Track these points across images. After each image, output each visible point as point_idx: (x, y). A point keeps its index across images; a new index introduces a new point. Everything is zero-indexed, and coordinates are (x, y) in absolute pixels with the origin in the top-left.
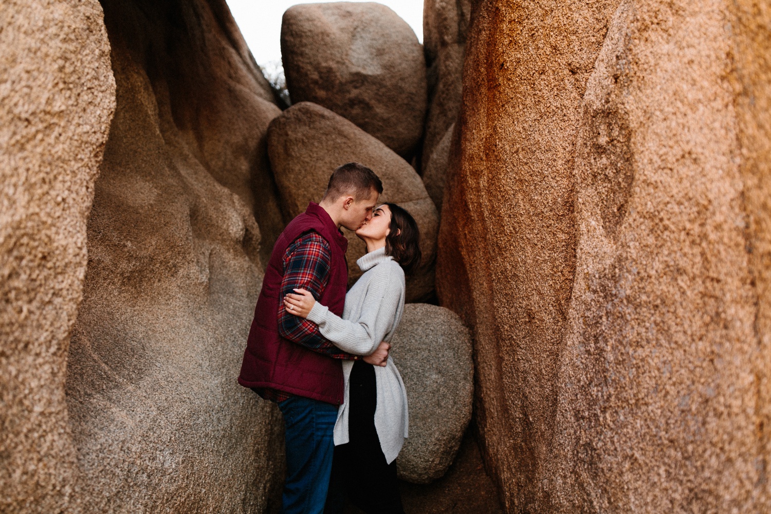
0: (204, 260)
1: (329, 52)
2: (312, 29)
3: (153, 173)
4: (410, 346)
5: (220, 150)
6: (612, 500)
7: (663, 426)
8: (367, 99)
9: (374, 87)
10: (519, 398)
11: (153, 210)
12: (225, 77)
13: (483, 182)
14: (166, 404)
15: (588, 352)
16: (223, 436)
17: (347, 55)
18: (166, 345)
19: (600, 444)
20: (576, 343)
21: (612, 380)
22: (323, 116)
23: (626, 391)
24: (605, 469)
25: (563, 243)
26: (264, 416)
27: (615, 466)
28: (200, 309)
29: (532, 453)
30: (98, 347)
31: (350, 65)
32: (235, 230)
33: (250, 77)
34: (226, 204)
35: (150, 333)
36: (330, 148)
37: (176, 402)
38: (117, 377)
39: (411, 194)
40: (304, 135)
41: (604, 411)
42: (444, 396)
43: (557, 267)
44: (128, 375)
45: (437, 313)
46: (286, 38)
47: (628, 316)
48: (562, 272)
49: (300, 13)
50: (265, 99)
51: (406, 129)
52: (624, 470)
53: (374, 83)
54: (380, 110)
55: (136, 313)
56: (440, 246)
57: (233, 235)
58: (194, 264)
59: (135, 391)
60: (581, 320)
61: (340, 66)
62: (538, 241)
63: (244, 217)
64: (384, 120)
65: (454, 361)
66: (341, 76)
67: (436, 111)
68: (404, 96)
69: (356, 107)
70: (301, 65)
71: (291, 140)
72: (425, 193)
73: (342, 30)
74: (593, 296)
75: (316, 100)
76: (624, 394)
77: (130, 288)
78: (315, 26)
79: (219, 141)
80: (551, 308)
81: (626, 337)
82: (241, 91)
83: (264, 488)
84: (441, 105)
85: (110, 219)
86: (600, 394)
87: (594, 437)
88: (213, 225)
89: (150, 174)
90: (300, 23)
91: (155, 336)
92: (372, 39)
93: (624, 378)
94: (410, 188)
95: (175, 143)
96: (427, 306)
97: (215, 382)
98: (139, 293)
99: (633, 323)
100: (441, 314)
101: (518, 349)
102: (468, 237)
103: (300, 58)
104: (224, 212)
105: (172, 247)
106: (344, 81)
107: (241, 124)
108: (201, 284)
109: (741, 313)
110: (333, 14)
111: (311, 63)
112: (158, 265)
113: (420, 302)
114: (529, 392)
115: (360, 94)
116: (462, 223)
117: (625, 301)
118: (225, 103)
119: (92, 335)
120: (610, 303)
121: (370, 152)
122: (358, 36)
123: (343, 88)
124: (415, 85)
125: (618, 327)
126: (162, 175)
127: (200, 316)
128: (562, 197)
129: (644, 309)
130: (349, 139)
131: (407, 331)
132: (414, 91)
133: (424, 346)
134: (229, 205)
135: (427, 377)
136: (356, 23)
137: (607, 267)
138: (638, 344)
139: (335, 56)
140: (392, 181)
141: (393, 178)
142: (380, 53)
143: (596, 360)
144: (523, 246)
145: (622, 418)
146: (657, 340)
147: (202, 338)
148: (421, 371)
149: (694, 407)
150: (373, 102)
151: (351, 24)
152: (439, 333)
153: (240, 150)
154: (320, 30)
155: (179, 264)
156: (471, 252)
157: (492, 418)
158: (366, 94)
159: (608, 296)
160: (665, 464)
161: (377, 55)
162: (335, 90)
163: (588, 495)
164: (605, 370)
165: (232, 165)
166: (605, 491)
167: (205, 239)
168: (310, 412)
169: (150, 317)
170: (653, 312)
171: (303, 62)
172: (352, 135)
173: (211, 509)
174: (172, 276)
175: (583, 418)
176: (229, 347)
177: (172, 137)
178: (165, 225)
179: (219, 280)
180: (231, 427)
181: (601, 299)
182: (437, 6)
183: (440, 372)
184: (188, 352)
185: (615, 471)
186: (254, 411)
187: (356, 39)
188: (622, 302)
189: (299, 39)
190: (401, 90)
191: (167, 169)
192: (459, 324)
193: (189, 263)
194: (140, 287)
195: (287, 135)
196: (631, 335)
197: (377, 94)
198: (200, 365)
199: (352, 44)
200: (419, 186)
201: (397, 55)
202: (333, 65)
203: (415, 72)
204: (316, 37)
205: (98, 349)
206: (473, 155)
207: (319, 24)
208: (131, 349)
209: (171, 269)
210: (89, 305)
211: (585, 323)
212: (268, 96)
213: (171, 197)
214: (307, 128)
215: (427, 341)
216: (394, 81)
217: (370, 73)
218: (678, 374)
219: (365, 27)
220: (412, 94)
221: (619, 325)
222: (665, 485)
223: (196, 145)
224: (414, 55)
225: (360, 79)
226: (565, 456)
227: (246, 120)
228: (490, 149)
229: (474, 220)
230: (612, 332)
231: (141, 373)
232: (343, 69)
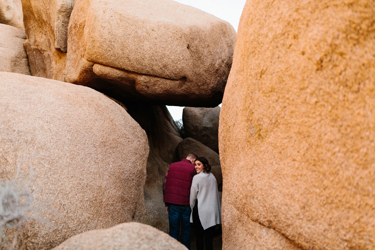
2: (191, 114)
9: (210, 131)
17: (202, 121)
31: (203, 125)
49: (188, 110)
61: (200, 125)
69: (205, 137)
73: (201, 114)
90: (188, 113)
92: (209, 116)
103: (188, 123)
106: (201, 129)
110: (198, 109)
111: (191, 125)
115: (206, 133)
122: (205, 115)
130: (200, 148)
136: (205, 112)
139: (198, 122)
150: (210, 135)
161: (211, 121)
162: (198, 132)
189: (188, 118)
191: (153, 159)
193: (158, 180)
194: (149, 184)
199: (203, 118)
201: (217, 121)
202: (198, 125)
204: (193, 117)
209: (155, 181)
213: (154, 165)
216: (216, 128)
217: (209, 127)
225: (206, 128)
232: (201, 126)
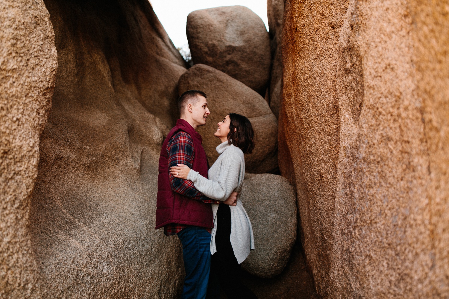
0: (137, 156)
1: (213, 35)
2: (203, 23)
3: (107, 108)
4: (258, 198)
5: (151, 94)
6: (361, 283)
7: (385, 235)
8: (236, 60)
9: (240, 53)
10: (319, 225)
11: (104, 128)
12: (154, 54)
13: (293, 100)
14: (107, 237)
15: (346, 193)
16: (146, 254)
17: (223, 36)
18: (112, 204)
19: (353, 249)
20: (341, 189)
21: (358, 210)
22: (208, 71)
23: (365, 216)
24: (356, 264)
25: (335, 131)
26: (174, 242)
27: (361, 262)
28: (135, 183)
29: (327, 258)
30: (68, 206)
31: (225, 42)
32: (156, 137)
33: (170, 53)
34: (151, 124)
35: (102, 197)
36: (213, 89)
37: (114, 235)
38: (77, 222)
39: (261, 111)
40: (198, 82)
41: (354, 229)
42: (279, 226)
43: (332, 145)
44: (85, 221)
45: (274, 178)
46: (189, 30)
47: (364, 170)
48: (335, 148)
49: (196, 15)
50: (179, 65)
51: (260, 76)
52: (366, 264)
53: (240, 51)
54: (244, 66)
55: (94, 186)
56: (279, 140)
57: (155, 141)
58: (130, 157)
59: (87, 229)
60: (343, 175)
61: (220, 43)
62: (321, 131)
63: (162, 130)
64: (246, 71)
65: (285, 206)
66: (221, 48)
67: (276, 64)
68: (257, 57)
69: (230, 65)
70: (197, 44)
71: (191, 86)
72: (270, 111)
73: (220, 22)
74: (348, 160)
75: (207, 63)
76: (364, 218)
77: (90, 172)
78: (204, 21)
79: (150, 89)
80: (331, 170)
81: (363, 183)
82: (163, 61)
83: (175, 283)
84: (279, 60)
85: (75, 134)
86: (352, 218)
87: (350, 245)
88: (143, 136)
89: (105, 109)
90: (196, 21)
91: (106, 199)
92: (238, 26)
93: (364, 208)
94: (260, 108)
95: (122, 91)
96: (268, 175)
97: (141, 224)
98: (96, 175)
99: (367, 173)
100: (277, 179)
101: (316, 196)
102: (289, 133)
103: (197, 40)
104: (150, 128)
105: (115, 148)
106: (222, 51)
107: (163, 80)
108: (135, 168)
109: (421, 161)
110: (215, 14)
111: (203, 43)
112: (107, 159)
113: (265, 173)
114: (324, 221)
115: (232, 57)
116: (286, 125)
117: (362, 161)
118: (154, 68)
119: (64, 199)
120: (356, 163)
121: (236, 89)
122: (229, 25)
123: (222, 55)
124: (263, 50)
125: (360, 177)
126: (112, 109)
127: (135, 187)
128: (332, 103)
129: (372, 165)
130: (223, 83)
131: (257, 190)
132: (263, 54)
133: (267, 198)
134: (153, 124)
135: (269, 216)
136: (228, 18)
137: (354, 141)
138: (370, 187)
139: (216, 37)
140: (249, 105)
141: (250, 103)
142: (242, 33)
143: (350, 198)
144: (314, 134)
145: (364, 232)
146: (380, 183)
147: (136, 199)
148: (265, 213)
149: (400, 223)
150: (239, 62)
151: (224, 18)
152: (276, 190)
153: (163, 94)
154: (207, 23)
155: (120, 158)
156: (291, 142)
157: (308, 238)
158: (235, 57)
159: (355, 158)
160: (386, 259)
161: (240, 35)
162: (218, 57)
163: (349, 280)
164: (355, 204)
165: (159, 102)
166: (357, 277)
167: (138, 144)
168: (195, 238)
169: (103, 188)
170: (377, 165)
171: (198, 42)
172: (225, 81)
173: (137, 296)
174: (116, 164)
175: (345, 234)
176: (153, 203)
177: (121, 88)
178: (111, 136)
179: (148, 167)
180: (152, 249)
181: (351, 161)
182: (273, 3)
183: (276, 213)
184: (126, 207)
185: (361, 265)
186: (168, 239)
187: (229, 27)
188: (361, 161)
189: (195, 30)
190: (255, 53)
191: (115, 106)
192: (288, 184)
193: (126, 157)
194: (96, 171)
195: (189, 83)
196: (366, 181)
197: (241, 57)
198: (133, 214)
199: (226, 30)
200: (266, 107)
201: (252, 34)
202: (215, 42)
203: (263, 43)
204: (205, 28)
205: (67, 207)
206: (287, 84)
207: (207, 20)
208: (89, 206)
209: (115, 161)
210: (63, 183)
211: (344, 177)
212: (181, 63)
213: (117, 121)
214: (200, 78)
215: (268, 195)
216: (251, 49)
217: (237, 45)
218: (391, 202)
219: (233, 19)
220: (262, 55)
221: (360, 176)
222: (387, 272)
223: (136, 92)
224: (262, 33)
225: (231, 49)
226: (338, 258)
227: (166, 76)
228: (294, 79)
229: (290, 123)
230: (357, 180)
231: (93, 219)
232: (222, 44)
